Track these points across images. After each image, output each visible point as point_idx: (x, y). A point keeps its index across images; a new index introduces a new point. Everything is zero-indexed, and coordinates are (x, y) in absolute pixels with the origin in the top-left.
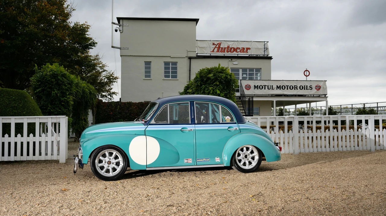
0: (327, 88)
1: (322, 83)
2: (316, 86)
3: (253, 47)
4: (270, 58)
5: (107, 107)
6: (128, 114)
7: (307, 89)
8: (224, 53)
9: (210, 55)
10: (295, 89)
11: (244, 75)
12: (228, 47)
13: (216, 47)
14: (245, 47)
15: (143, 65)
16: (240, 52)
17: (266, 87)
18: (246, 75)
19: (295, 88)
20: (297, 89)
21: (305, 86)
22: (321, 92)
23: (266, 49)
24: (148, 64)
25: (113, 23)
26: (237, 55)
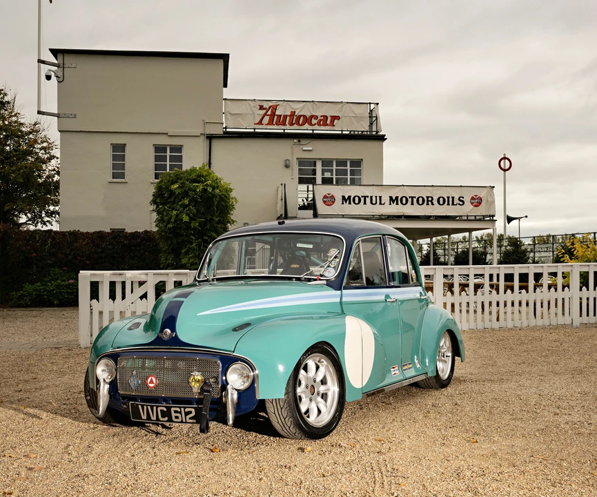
0: (494, 201)
1: (485, 190)
2: (473, 198)
3: (345, 115)
4: (382, 138)
5: (25, 242)
6: (70, 257)
7: (453, 204)
8: (283, 127)
9: (253, 130)
10: (428, 204)
11: (326, 173)
12: (293, 114)
13: (265, 114)
14: (330, 113)
15: (108, 153)
16: (319, 124)
17: (368, 200)
18: (329, 174)
19: (429, 201)
20: (433, 204)
21: (448, 198)
22: (482, 211)
23: (373, 118)
24: (119, 150)
25: (40, 61)
26: (311, 132)
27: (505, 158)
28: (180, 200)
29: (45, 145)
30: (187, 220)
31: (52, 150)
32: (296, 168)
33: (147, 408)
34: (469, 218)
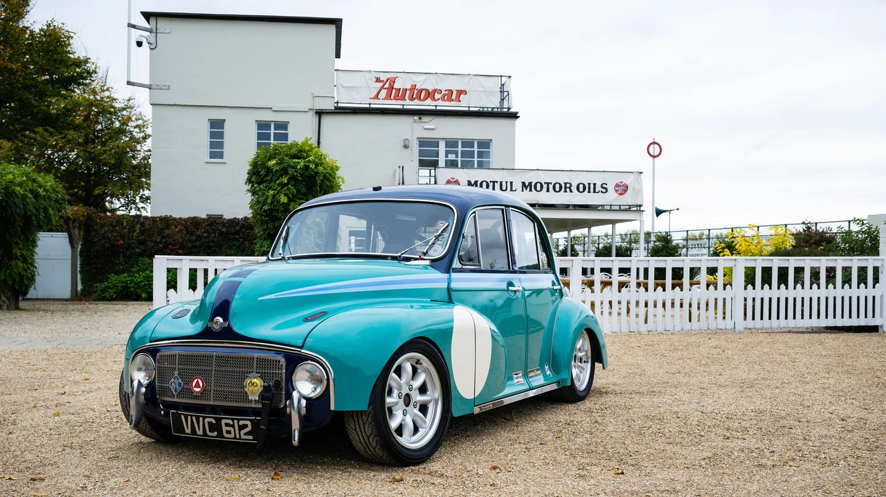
0: (642, 189)
1: (632, 176)
2: (617, 185)
3: (473, 89)
4: (514, 116)
5: (111, 228)
6: (161, 246)
7: (594, 192)
8: (402, 102)
9: (368, 106)
10: (565, 191)
11: (449, 155)
12: (413, 87)
13: (382, 87)
14: (454, 88)
15: (205, 129)
16: (443, 99)
17: (497, 186)
18: (454, 156)
19: (567, 187)
20: (571, 191)
21: (589, 184)
22: (627, 200)
23: (504, 93)
24: (217, 126)
25: (131, 26)
26: (434, 108)
27: (654, 143)
28: (278, 179)
29: (140, 122)
30: (286, 201)
31: (147, 128)
32: (415, 148)
33: (192, 419)
34: (613, 208)
